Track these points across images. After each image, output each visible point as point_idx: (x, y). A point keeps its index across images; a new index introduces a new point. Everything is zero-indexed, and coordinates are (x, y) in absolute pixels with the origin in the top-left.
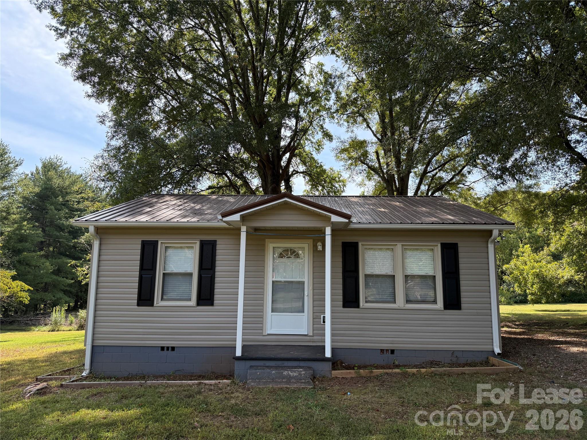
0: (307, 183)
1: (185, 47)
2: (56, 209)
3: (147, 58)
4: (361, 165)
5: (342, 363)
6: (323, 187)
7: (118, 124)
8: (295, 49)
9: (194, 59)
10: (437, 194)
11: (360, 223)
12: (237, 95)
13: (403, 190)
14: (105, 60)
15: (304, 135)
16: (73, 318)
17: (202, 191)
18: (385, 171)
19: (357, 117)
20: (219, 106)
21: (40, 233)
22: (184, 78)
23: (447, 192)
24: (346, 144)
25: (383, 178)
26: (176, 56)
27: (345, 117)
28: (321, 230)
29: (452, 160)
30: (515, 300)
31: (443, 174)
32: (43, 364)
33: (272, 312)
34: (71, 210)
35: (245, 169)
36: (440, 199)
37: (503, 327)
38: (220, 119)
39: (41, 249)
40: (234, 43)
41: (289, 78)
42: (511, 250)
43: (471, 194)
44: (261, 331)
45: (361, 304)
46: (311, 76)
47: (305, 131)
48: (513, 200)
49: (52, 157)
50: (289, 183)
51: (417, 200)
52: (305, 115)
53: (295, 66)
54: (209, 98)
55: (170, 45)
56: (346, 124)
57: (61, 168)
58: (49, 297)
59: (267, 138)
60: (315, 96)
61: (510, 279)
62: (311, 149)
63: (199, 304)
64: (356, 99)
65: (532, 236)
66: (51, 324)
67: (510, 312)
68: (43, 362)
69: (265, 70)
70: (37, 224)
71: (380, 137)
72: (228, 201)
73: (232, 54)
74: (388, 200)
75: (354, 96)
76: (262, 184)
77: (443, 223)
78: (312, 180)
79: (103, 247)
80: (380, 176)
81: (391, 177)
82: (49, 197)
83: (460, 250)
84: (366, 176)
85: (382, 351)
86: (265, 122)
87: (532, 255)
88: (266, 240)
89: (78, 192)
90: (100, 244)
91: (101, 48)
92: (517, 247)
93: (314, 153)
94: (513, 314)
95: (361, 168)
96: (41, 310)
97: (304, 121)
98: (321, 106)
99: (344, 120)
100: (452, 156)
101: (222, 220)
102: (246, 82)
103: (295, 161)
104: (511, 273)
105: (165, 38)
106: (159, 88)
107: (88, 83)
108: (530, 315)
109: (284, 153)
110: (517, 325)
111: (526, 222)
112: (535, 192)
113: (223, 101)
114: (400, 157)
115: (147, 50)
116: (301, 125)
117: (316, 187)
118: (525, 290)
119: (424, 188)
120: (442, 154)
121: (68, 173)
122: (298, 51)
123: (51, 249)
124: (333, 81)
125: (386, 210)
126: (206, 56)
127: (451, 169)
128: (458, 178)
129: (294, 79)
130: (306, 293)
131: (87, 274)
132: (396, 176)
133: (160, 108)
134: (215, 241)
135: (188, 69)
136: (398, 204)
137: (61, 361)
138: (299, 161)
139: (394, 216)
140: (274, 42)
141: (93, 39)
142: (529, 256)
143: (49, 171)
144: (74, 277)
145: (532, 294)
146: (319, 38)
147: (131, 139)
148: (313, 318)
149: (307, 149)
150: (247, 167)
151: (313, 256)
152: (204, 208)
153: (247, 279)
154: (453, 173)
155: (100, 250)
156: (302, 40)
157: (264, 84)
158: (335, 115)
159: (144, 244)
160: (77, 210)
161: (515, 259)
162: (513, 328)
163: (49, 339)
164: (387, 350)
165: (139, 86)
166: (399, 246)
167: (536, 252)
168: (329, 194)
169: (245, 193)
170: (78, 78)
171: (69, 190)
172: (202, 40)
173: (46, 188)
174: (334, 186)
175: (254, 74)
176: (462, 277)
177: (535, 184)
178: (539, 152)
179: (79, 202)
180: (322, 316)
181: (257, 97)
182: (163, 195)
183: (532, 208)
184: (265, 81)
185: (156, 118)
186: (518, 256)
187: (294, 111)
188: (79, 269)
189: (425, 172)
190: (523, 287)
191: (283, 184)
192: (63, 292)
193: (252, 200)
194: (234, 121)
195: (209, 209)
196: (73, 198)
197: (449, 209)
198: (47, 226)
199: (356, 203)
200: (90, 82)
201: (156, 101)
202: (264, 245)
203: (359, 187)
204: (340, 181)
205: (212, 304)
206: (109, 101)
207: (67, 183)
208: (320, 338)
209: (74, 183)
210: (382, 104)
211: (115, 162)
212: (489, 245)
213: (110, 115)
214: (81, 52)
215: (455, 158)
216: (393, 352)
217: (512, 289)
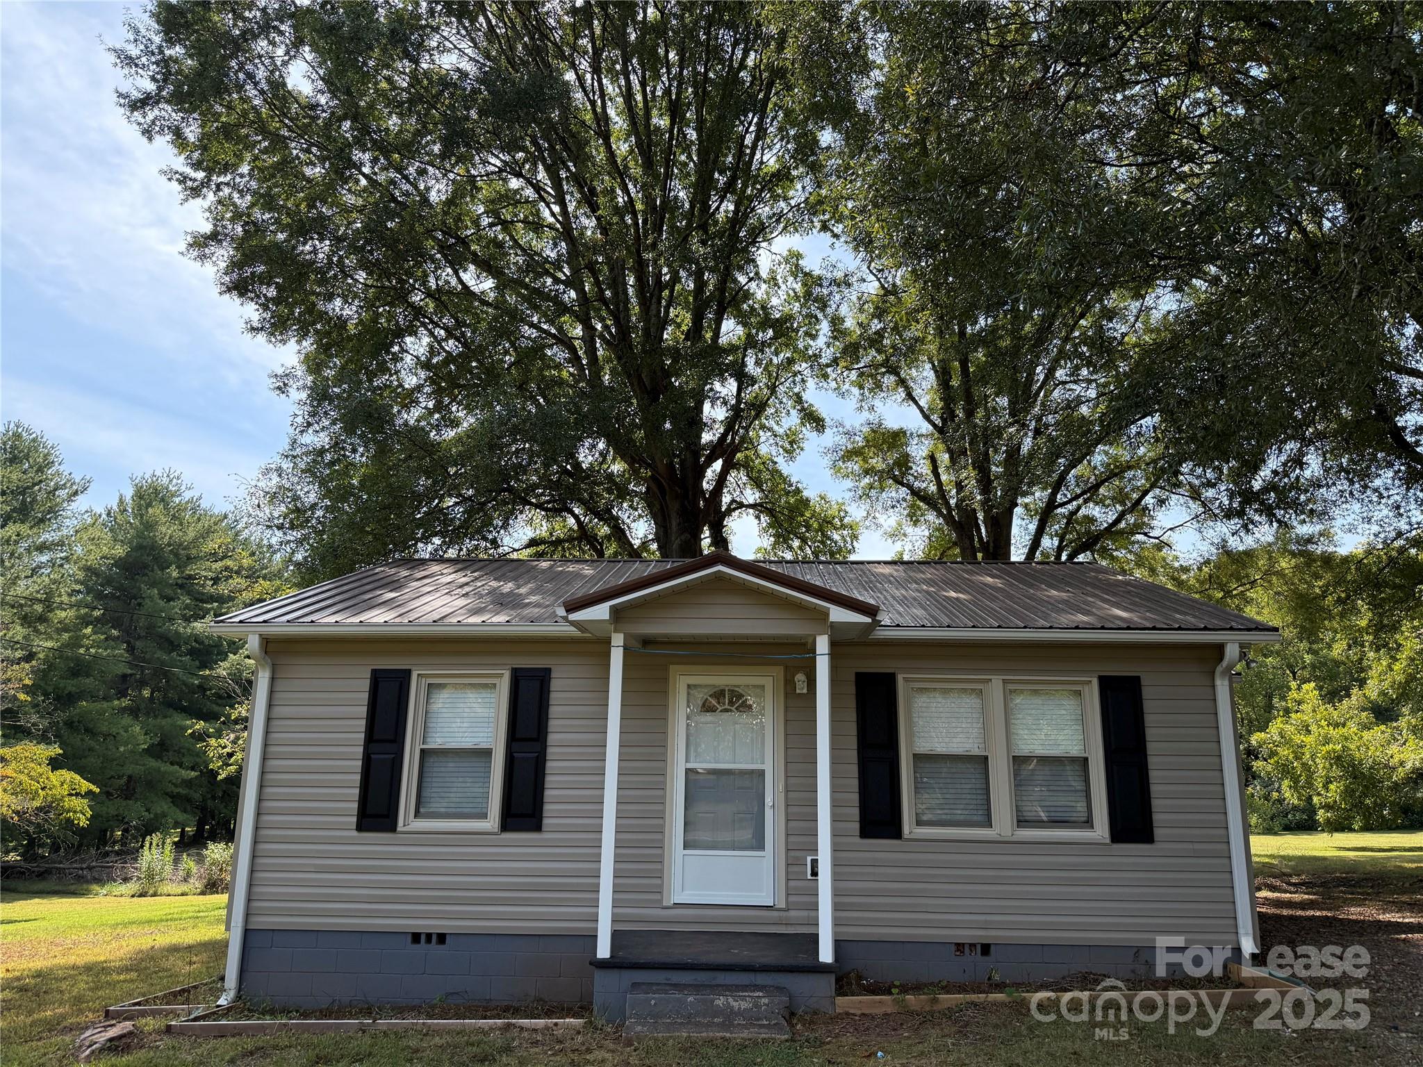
0: (765, 530)
1: (479, 216)
2: (162, 597)
3: (389, 241)
4: (893, 488)
5: (860, 978)
6: (804, 540)
7: (319, 395)
8: (736, 221)
9: (500, 245)
10: (1081, 558)
11: (898, 626)
12: (599, 327)
13: (998, 547)
14: (294, 248)
15: (757, 416)
16: (192, 864)
17: (515, 550)
18: (953, 502)
19: (883, 374)
20: (556, 353)
21: (122, 656)
22: (475, 289)
23: (1104, 552)
24: (857, 438)
25: (949, 519)
26: (457, 238)
27: (854, 375)
28: (805, 644)
29: (1116, 475)
30: (1285, 821)
31: (1094, 510)
32: (122, 977)
33: (686, 847)
34: (197, 600)
35: (618, 497)
36: (1092, 570)
37: (1259, 889)
38: (561, 382)
39: (122, 694)
40: (594, 208)
41: (722, 287)
42: (1269, 697)
43: (1164, 559)
44: (657, 897)
45: (906, 829)
46: (773, 281)
47: (759, 407)
48: (1267, 573)
49: (158, 473)
50: (721, 532)
51: (1036, 571)
52: (759, 370)
53: (736, 259)
54: (534, 333)
55: (445, 213)
56: (856, 391)
57: (177, 500)
58: (136, 812)
59: (668, 426)
60: (783, 328)
61: (1269, 768)
62: (774, 451)
63: (505, 826)
64: (880, 334)
65: (1320, 662)
66: (139, 879)
67: (1275, 852)
68: (120, 971)
69: (665, 270)
70: (115, 632)
71: (938, 422)
72: (578, 575)
73: (589, 233)
74: (963, 571)
75: (876, 325)
76: (656, 534)
77: (1103, 628)
78: (775, 523)
79: (280, 685)
80: (940, 514)
81: (968, 516)
82: (145, 566)
83: (1147, 692)
84: (908, 515)
85: (960, 947)
86: (666, 387)
87: (1322, 708)
88: (673, 668)
89: (215, 557)
90: (273, 679)
91: (286, 220)
92: (1284, 689)
93: (780, 460)
94: (1283, 857)
95: (893, 494)
96: (115, 843)
97: (756, 386)
98: (796, 350)
99: (852, 383)
100: (1116, 467)
101: (565, 619)
102: (622, 297)
103: (736, 478)
104: (1273, 754)
105: (433, 197)
106: (418, 312)
107: (252, 300)
108: (1324, 859)
109: (710, 460)
110: (1294, 885)
111: (1302, 627)
112: (1324, 553)
113: (564, 341)
114: (990, 470)
115: (389, 225)
116: (749, 394)
117: (785, 541)
118: (1310, 798)
119: (1048, 543)
120: (1089, 462)
121: (194, 510)
122: (743, 224)
123: (146, 693)
124: (825, 291)
125: (961, 596)
126: (526, 237)
127: (1113, 498)
128: (1131, 519)
129: (731, 289)
130: (769, 800)
131: (230, 755)
132: (980, 516)
133: (417, 357)
134: (548, 671)
135: (487, 266)
136: (989, 580)
137: (166, 970)
138: (744, 478)
139: (982, 609)
140: (687, 206)
141: (267, 201)
142: (1314, 711)
143: (149, 505)
144: (199, 762)
145: (1328, 807)
146: (791, 193)
147: (349, 430)
148: (788, 865)
149: (763, 450)
150: (623, 493)
151: (786, 708)
152: (523, 591)
153: (624, 764)
154: (1119, 508)
155: (271, 692)
156: (750, 199)
157: (664, 303)
158: (829, 370)
159: (378, 679)
160: (212, 599)
161: (1279, 720)
162: (1286, 892)
163: (133, 916)
164: (972, 945)
165: (370, 305)
166: (997, 681)
167: (1331, 701)
168: (817, 556)
169: (616, 554)
170: (229, 290)
171: (194, 552)
172: (519, 202)
173: (140, 547)
174: (829, 538)
175: (638, 279)
176: (1153, 761)
177: (1321, 535)
178: (1328, 456)
179: (216, 580)
180: (809, 859)
181: (646, 330)
182: (423, 562)
183: (1317, 591)
184: (666, 293)
185: (408, 380)
186: (1287, 711)
187: (733, 363)
188: (213, 742)
189: (1051, 505)
190: (1303, 787)
191: (706, 532)
192: (169, 800)
193: (635, 571)
194: (592, 387)
195: (531, 593)
196: (203, 570)
197: (1114, 594)
198: (139, 638)
199: (887, 578)
200: (258, 297)
201: (408, 340)
202: (666, 680)
203: (890, 541)
204: (843, 527)
205: (538, 828)
206: (299, 342)
207: (191, 534)
208: (805, 913)
209: (207, 533)
210: (941, 345)
211: (309, 483)
212: (1218, 682)
213: (299, 373)
214: (240, 229)
215: (1123, 471)
216: (986, 949)
217: (1275, 795)
